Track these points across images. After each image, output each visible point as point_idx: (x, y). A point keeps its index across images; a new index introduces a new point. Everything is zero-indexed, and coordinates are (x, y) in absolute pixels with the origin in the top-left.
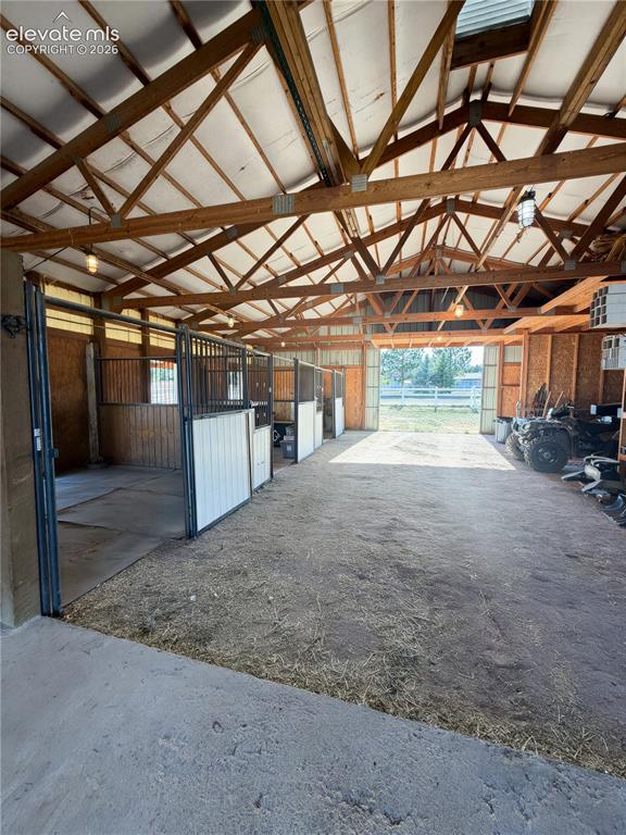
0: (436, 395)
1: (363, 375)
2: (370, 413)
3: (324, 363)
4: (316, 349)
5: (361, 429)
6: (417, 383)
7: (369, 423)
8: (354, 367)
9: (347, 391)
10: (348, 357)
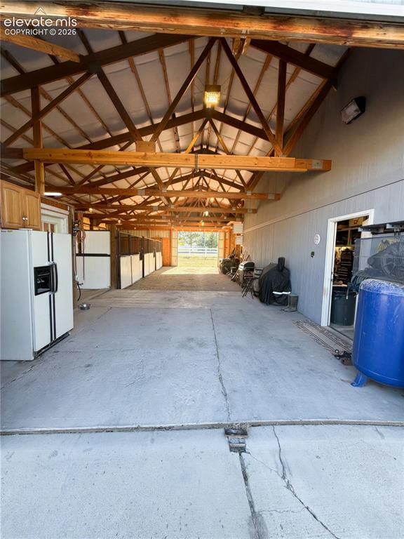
0: (206, 251)
1: (171, 242)
2: (173, 259)
3: (154, 236)
4: (148, 229)
5: (170, 266)
6: (199, 245)
7: (174, 263)
8: (166, 239)
9: (164, 248)
10: (164, 234)
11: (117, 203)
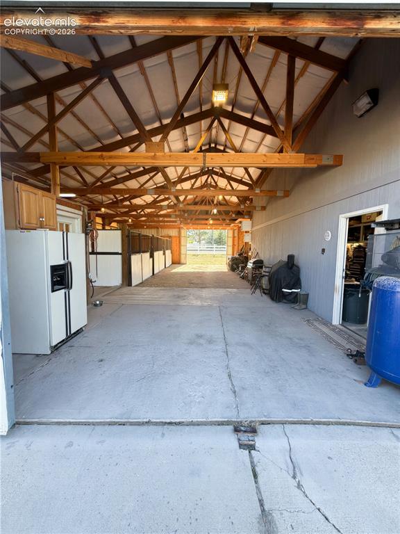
0: (214, 249)
1: (180, 240)
2: (182, 256)
3: (163, 235)
4: (158, 228)
5: (179, 263)
6: (207, 243)
7: (182, 261)
8: (175, 237)
9: (173, 246)
10: (173, 233)
11: (128, 203)
